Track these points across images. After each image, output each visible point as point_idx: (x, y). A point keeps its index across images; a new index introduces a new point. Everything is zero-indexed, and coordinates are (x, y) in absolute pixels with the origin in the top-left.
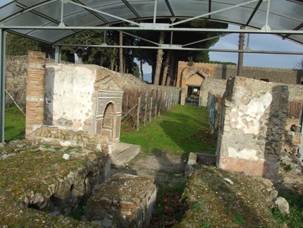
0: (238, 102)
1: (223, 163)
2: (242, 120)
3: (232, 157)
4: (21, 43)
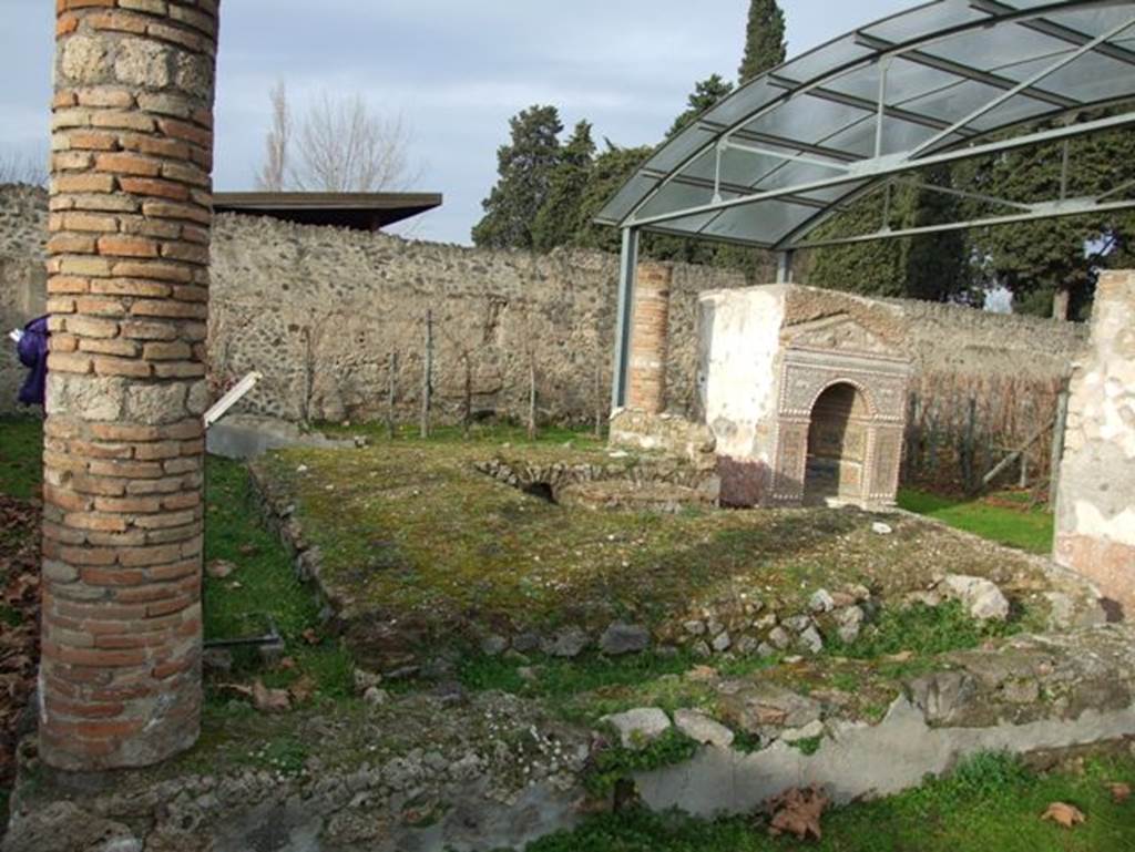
0: (1106, 351)
1: (1063, 552)
2: (1120, 411)
3: (1091, 533)
4: (843, 261)
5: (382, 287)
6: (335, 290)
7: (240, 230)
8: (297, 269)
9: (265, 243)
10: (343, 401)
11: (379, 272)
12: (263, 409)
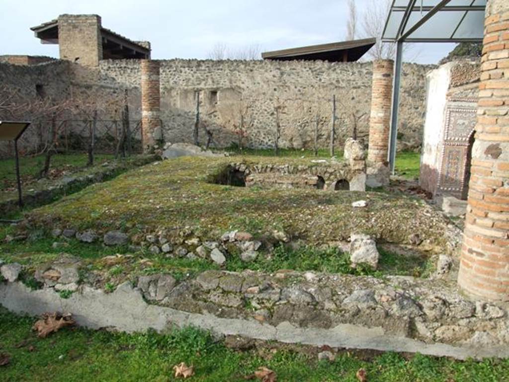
5: (319, 86)
6: (297, 89)
7: (256, 67)
8: (280, 81)
9: (266, 71)
10: (302, 139)
11: (318, 79)
12: (267, 143)
